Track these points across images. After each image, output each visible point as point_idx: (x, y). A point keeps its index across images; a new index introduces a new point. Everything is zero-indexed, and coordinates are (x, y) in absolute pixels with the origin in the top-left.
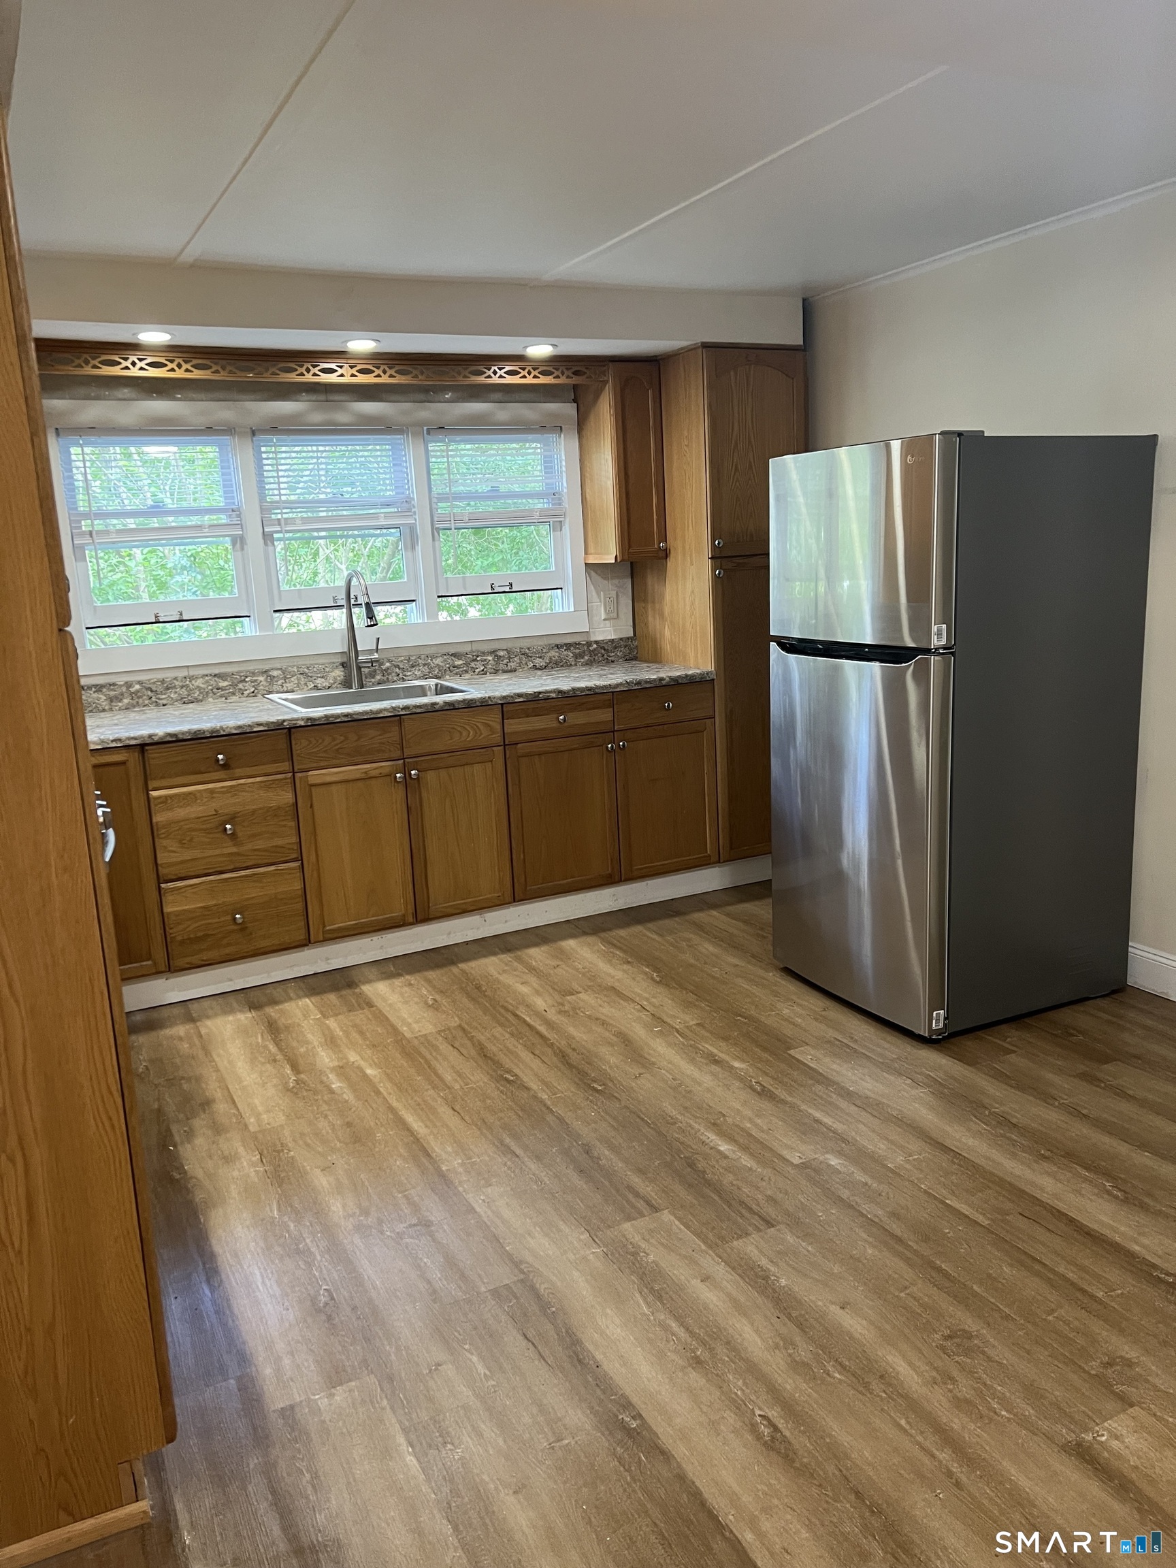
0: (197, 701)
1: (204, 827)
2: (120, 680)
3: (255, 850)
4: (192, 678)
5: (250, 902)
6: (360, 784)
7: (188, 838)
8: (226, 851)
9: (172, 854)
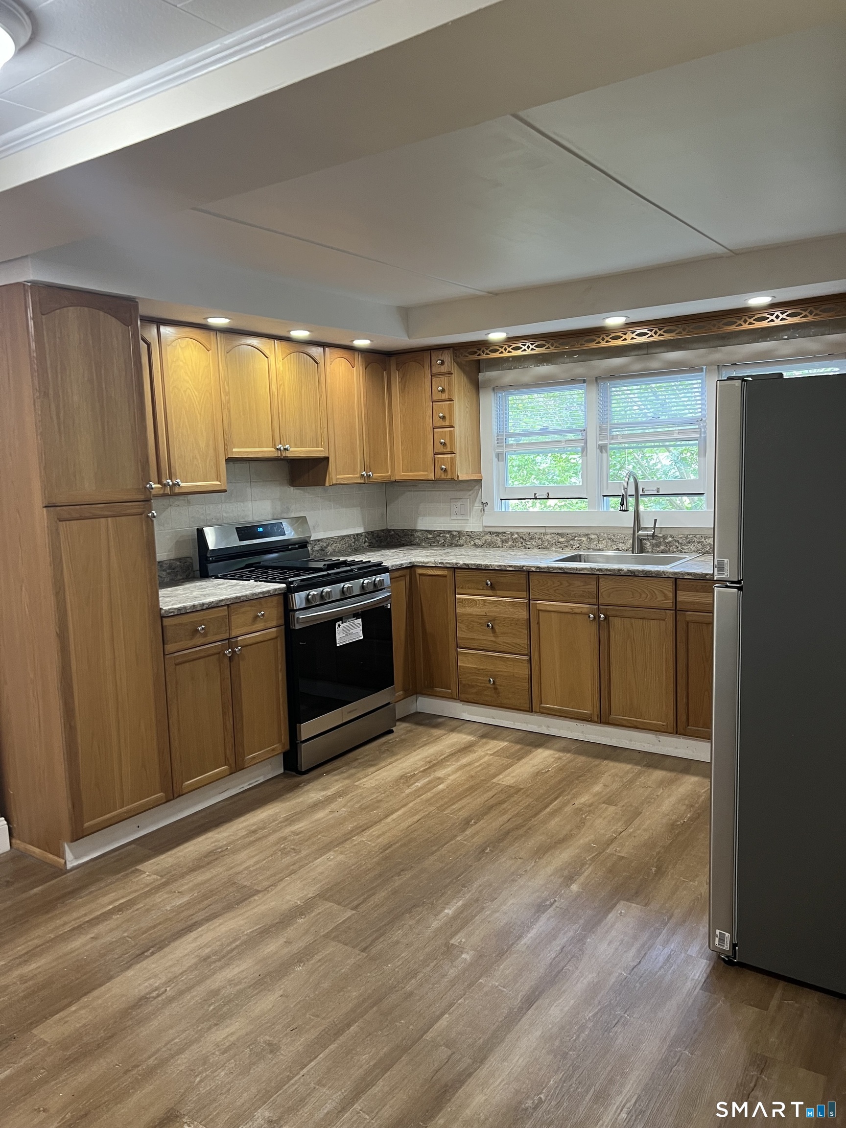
0: (547, 548)
1: (479, 621)
2: (509, 531)
3: (505, 643)
4: (545, 534)
5: (501, 673)
6: (569, 616)
7: (471, 626)
8: (489, 638)
9: (463, 633)
